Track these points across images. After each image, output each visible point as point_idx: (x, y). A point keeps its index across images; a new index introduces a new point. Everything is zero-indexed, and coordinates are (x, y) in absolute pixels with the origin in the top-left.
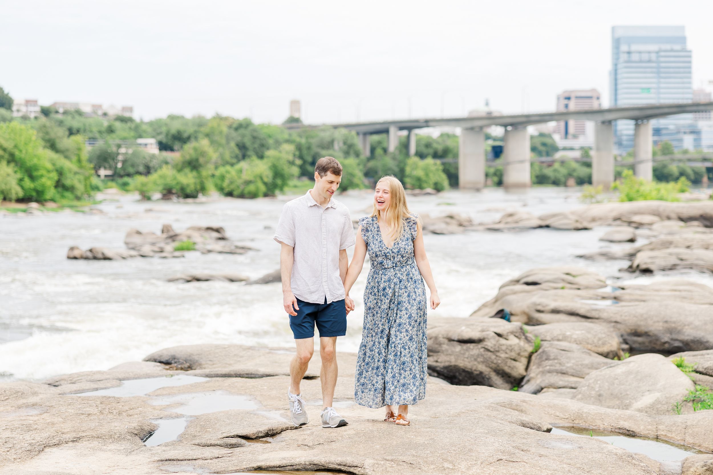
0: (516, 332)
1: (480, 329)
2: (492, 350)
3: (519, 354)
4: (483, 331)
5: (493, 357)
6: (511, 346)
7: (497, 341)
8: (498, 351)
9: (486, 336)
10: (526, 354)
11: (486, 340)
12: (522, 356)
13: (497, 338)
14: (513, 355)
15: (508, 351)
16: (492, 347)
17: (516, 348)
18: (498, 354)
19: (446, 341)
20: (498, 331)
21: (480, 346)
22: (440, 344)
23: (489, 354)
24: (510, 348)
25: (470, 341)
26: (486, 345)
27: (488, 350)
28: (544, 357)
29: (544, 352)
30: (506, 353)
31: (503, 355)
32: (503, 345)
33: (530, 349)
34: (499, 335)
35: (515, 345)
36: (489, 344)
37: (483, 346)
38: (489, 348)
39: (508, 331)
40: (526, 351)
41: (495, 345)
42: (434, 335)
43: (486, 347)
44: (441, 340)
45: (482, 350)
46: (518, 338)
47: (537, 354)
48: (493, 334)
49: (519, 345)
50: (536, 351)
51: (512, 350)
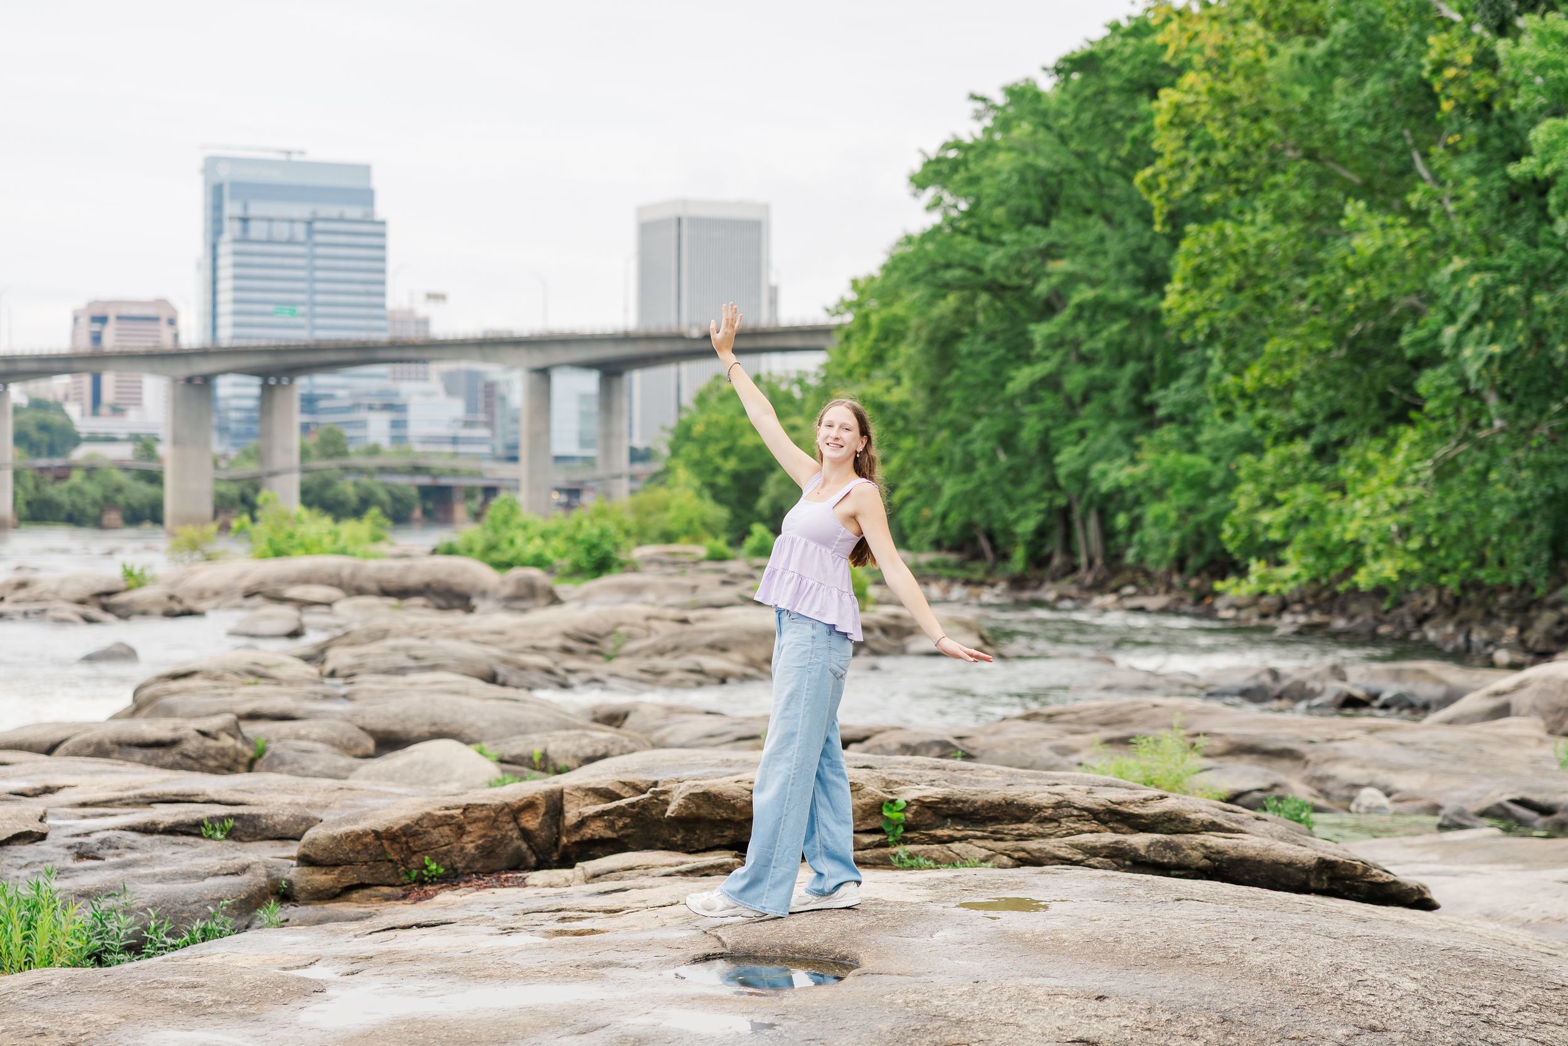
0: (230, 729)
1: (170, 727)
2: (194, 755)
3: (235, 761)
4: (175, 729)
6: (222, 749)
7: (202, 743)
8: (204, 757)
9: (182, 737)
10: (245, 760)
11: (183, 742)
12: (239, 764)
13: (201, 738)
14: (227, 761)
15: (219, 757)
16: (193, 752)
17: (231, 752)
18: (204, 761)
19: (117, 748)
20: (203, 727)
21: (174, 751)
23: (190, 762)
25: (158, 744)
26: (185, 749)
27: (188, 757)
29: (274, 755)
30: (216, 759)
32: (211, 748)
33: (251, 754)
34: (204, 734)
35: (229, 747)
36: (190, 746)
37: (179, 751)
38: (190, 753)
39: (217, 727)
40: (244, 755)
41: (198, 749)
42: (95, 740)
43: (185, 752)
44: (108, 745)
45: (178, 757)
46: (233, 736)
47: (260, 761)
48: (195, 733)
49: (234, 747)
50: (260, 756)
51: (224, 755)
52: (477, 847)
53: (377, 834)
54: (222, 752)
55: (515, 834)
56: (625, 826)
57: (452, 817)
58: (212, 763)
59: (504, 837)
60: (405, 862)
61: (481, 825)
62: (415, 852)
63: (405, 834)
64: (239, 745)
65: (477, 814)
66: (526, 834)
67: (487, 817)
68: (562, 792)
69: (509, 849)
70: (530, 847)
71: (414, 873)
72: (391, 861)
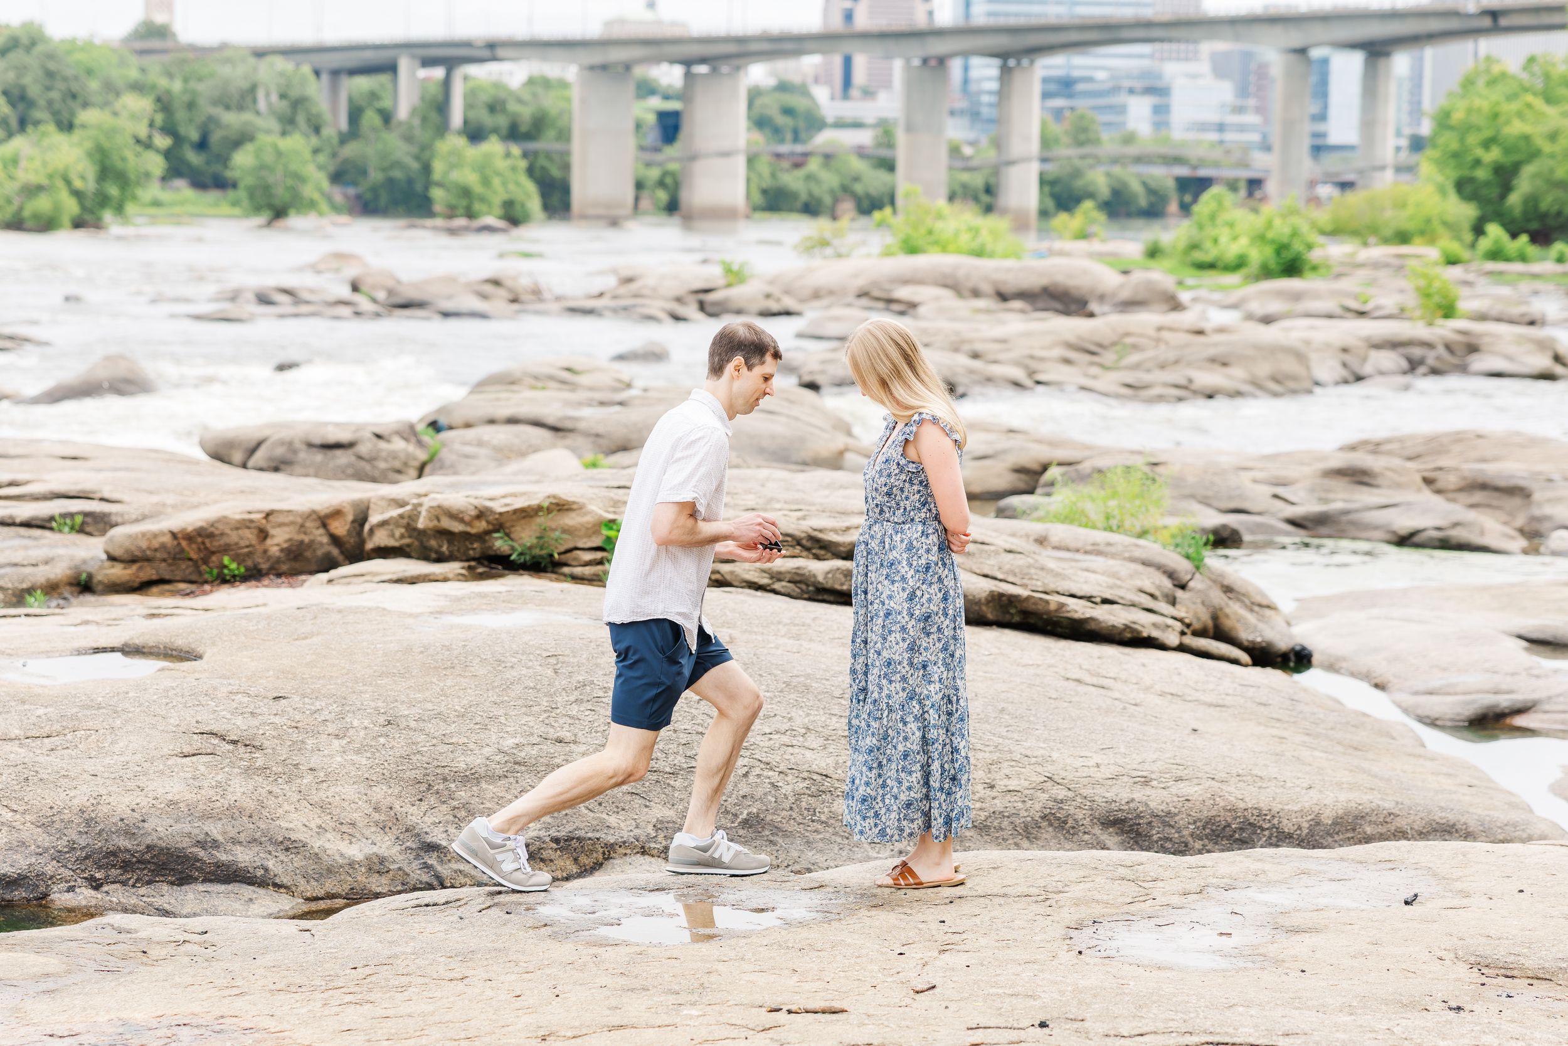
0: (404, 433)
1: (354, 427)
2: (367, 457)
3: (406, 464)
4: (356, 431)
5: (368, 468)
6: (394, 451)
7: (376, 445)
8: (376, 459)
9: (359, 438)
10: (417, 464)
11: (360, 443)
12: (410, 466)
13: (375, 439)
14: (397, 464)
15: (389, 459)
16: (366, 454)
17: (402, 455)
18: (375, 463)
19: (304, 447)
20: (379, 431)
21: (350, 452)
22: (295, 452)
23: (362, 464)
24: (393, 453)
25: (338, 446)
26: (359, 451)
27: (360, 458)
30: (387, 461)
32: (384, 450)
33: (424, 457)
34: (379, 436)
35: (401, 450)
36: (363, 449)
37: (355, 452)
38: (363, 454)
39: (391, 430)
40: (415, 459)
41: (372, 451)
42: (288, 439)
43: (359, 453)
44: (298, 445)
45: (353, 459)
46: (406, 440)
47: (431, 467)
48: (370, 435)
49: (406, 451)
50: (431, 461)
51: (395, 458)
52: (282, 550)
53: (174, 535)
54: (394, 455)
55: (325, 539)
56: (402, 536)
57: (251, 521)
58: (382, 465)
59: (312, 542)
60: (205, 561)
61: (286, 529)
62: (213, 553)
63: (200, 535)
65: (281, 519)
66: (335, 540)
67: (292, 523)
68: (369, 502)
69: (320, 553)
70: (342, 553)
71: (215, 571)
72: (190, 559)
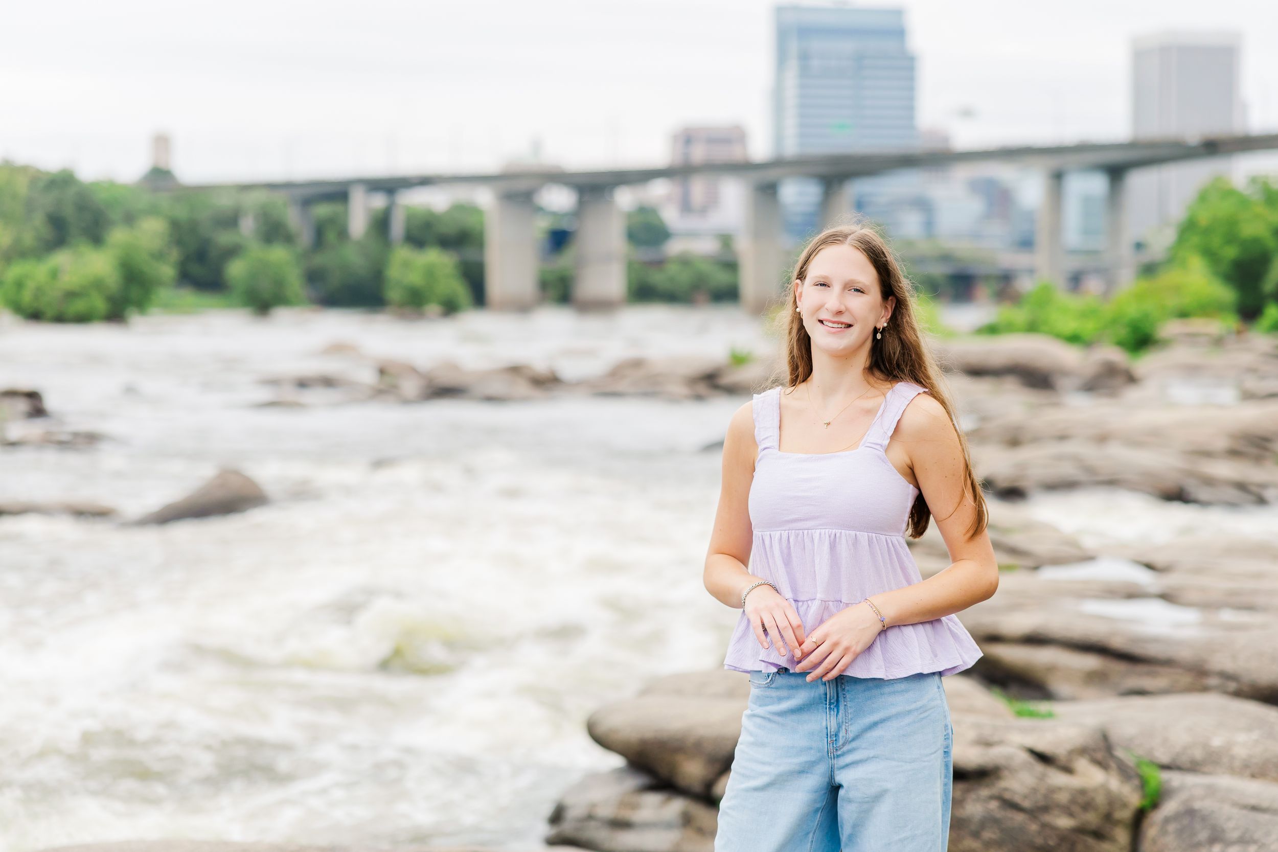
0: (1094, 750)
1: (971, 734)
2: (1026, 804)
3: (1108, 817)
5: (1034, 827)
6: (1083, 792)
7: (1042, 778)
8: (1045, 809)
9: (1001, 762)
10: (1128, 816)
11: (1006, 773)
12: (1117, 823)
13: (1039, 768)
14: (1091, 819)
15: (1076, 809)
16: (1025, 797)
17: (1100, 799)
18: (1047, 818)
20: (1042, 746)
21: (984, 792)
23: (1019, 818)
24: (1081, 800)
26: (1006, 789)
27: (1011, 805)
28: (1203, 835)
29: (1190, 812)
30: (1071, 815)
31: (1064, 822)
32: (1060, 789)
33: (1135, 800)
34: (1043, 758)
35: (1095, 790)
36: (1016, 786)
37: (994, 791)
38: (1017, 799)
39: (1069, 746)
40: (1125, 805)
41: (1034, 790)
43: (1007, 796)
45: (994, 805)
46: (1102, 764)
47: (1157, 817)
48: (1025, 757)
49: (1104, 787)
50: (1155, 805)
51: (1087, 806)
64: (1114, 783)
